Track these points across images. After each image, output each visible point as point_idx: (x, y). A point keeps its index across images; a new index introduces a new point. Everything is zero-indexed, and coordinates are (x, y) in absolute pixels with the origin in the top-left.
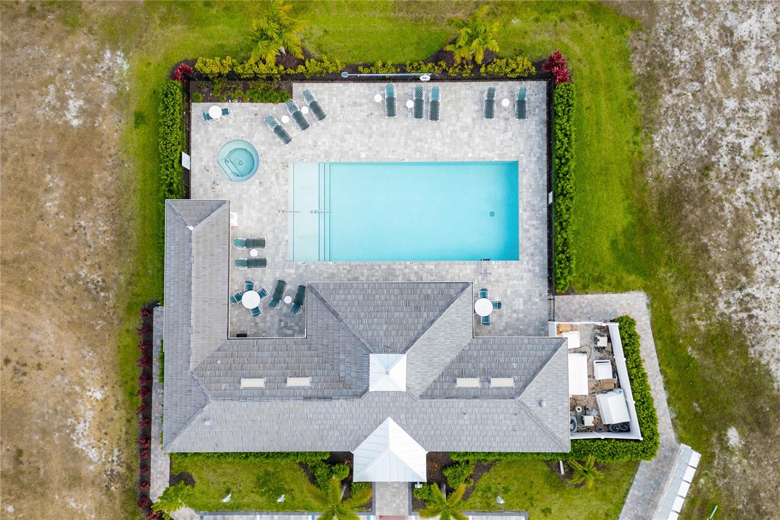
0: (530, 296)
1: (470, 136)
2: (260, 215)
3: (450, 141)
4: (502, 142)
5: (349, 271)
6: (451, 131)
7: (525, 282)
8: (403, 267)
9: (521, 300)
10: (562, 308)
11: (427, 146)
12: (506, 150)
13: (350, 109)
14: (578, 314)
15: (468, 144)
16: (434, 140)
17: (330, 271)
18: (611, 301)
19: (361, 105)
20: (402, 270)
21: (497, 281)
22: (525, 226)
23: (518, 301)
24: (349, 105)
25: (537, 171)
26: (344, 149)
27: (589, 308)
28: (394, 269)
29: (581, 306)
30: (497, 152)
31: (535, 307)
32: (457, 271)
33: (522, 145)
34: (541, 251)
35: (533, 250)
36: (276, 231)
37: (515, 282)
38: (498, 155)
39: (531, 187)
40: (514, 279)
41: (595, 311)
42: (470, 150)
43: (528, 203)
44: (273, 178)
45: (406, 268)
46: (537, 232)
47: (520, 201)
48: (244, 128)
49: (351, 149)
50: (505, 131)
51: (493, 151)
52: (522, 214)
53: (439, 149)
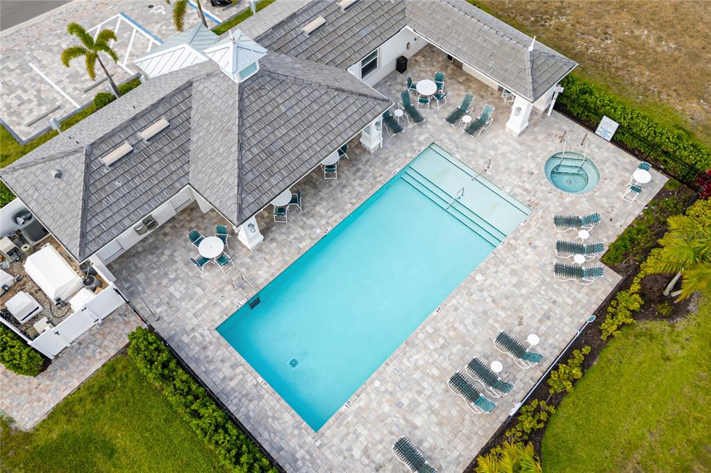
0: (171, 307)
1: (399, 405)
2: (500, 152)
3: (414, 376)
4: (357, 436)
5: (375, 178)
6: (424, 388)
7: (189, 315)
8: (330, 221)
9: (177, 295)
10: (122, 326)
11: (432, 347)
12: (343, 430)
13: (545, 307)
14: (98, 336)
15: (391, 393)
16: (431, 361)
17: (391, 165)
18: (66, 384)
19: (540, 321)
20: (329, 218)
21: (222, 290)
22: (240, 369)
23: (180, 292)
24: (550, 310)
25: (283, 444)
26: (502, 266)
27: (89, 353)
28: (337, 213)
29: (100, 346)
30: (351, 417)
31: (156, 301)
32: (273, 263)
33: (330, 457)
34: (197, 360)
35: (209, 353)
36: (472, 153)
37: (201, 305)
38: (347, 416)
39: (274, 418)
40: (204, 308)
41: (79, 357)
42: (383, 389)
43: (261, 397)
44: (527, 186)
45: (327, 223)
46: (221, 375)
47: (271, 389)
48: (604, 200)
49: (496, 272)
50: (366, 452)
51: (356, 414)
52: (255, 378)
53: (416, 357)
